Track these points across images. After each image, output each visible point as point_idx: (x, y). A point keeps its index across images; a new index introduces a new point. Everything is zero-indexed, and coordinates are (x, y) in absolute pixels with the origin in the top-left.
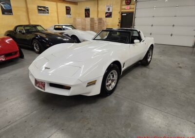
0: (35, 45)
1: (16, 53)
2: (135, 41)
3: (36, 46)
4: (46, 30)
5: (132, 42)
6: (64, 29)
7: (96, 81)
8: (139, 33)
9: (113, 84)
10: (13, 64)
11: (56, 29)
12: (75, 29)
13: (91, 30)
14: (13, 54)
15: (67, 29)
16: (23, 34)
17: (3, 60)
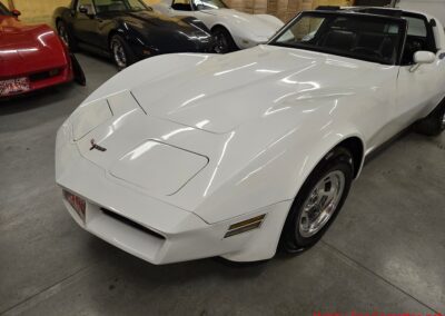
0: (116, 49)
1: (60, 71)
2: (420, 55)
3: (119, 54)
4: (151, 9)
5: (407, 60)
6: (196, 8)
7: (263, 217)
8: (430, 25)
9: (324, 216)
10: (57, 100)
11: (177, 7)
12: (226, 7)
13: (268, 13)
14: (51, 73)
15: (205, 7)
16: (92, 17)
17: (25, 89)
